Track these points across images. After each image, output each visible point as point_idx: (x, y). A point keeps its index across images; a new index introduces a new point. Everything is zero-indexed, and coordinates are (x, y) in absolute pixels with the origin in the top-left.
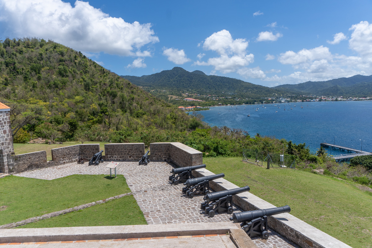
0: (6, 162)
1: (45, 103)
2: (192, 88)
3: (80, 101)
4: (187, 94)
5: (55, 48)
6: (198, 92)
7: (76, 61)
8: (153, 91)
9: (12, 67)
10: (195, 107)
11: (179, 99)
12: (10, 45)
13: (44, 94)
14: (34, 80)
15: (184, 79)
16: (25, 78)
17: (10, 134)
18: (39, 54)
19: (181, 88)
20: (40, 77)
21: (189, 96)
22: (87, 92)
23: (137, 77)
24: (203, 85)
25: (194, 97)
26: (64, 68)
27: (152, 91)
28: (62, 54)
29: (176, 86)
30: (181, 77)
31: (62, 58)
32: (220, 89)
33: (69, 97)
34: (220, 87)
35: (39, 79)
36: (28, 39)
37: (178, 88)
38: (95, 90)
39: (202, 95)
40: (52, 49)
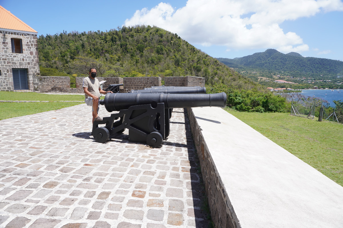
0: (31, 80)
1: (143, 75)
2: (285, 71)
3: (169, 74)
4: (278, 76)
5: (157, 31)
6: (291, 74)
7: (172, 41)
8: (244, 73)
9: (124, 48)
10: (285, 89)
11: (269, 81)
12: (126, 31)
13: (143, 68)
14: (138, 57)
15: (277, 61)
16: (132, 55)
17: (37, 56)
18: (144, 37)
19: (272, 70)
20: (142, 54)
21: (280, 78)
22: (176, 67)
23: (229, 59)
24: (298, 68)
25: (285, 79)
26: (161, 47)
27: (242, 72)
28: (161, 36)
29: (268, 68)
30: (274, 59)
31: (161, 39)
32: (318, 72)
33: (162, 71)
34: (318, 69)
35: (141, 56)
36: (139, 26)
37: (269, 70)
38: (183, 66)
39: (296, 77)
40: (154, 33)
